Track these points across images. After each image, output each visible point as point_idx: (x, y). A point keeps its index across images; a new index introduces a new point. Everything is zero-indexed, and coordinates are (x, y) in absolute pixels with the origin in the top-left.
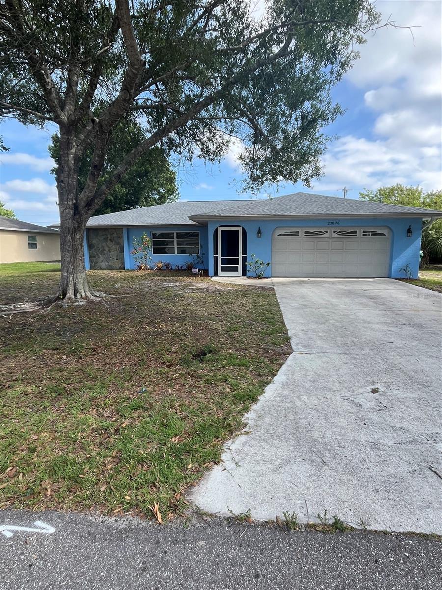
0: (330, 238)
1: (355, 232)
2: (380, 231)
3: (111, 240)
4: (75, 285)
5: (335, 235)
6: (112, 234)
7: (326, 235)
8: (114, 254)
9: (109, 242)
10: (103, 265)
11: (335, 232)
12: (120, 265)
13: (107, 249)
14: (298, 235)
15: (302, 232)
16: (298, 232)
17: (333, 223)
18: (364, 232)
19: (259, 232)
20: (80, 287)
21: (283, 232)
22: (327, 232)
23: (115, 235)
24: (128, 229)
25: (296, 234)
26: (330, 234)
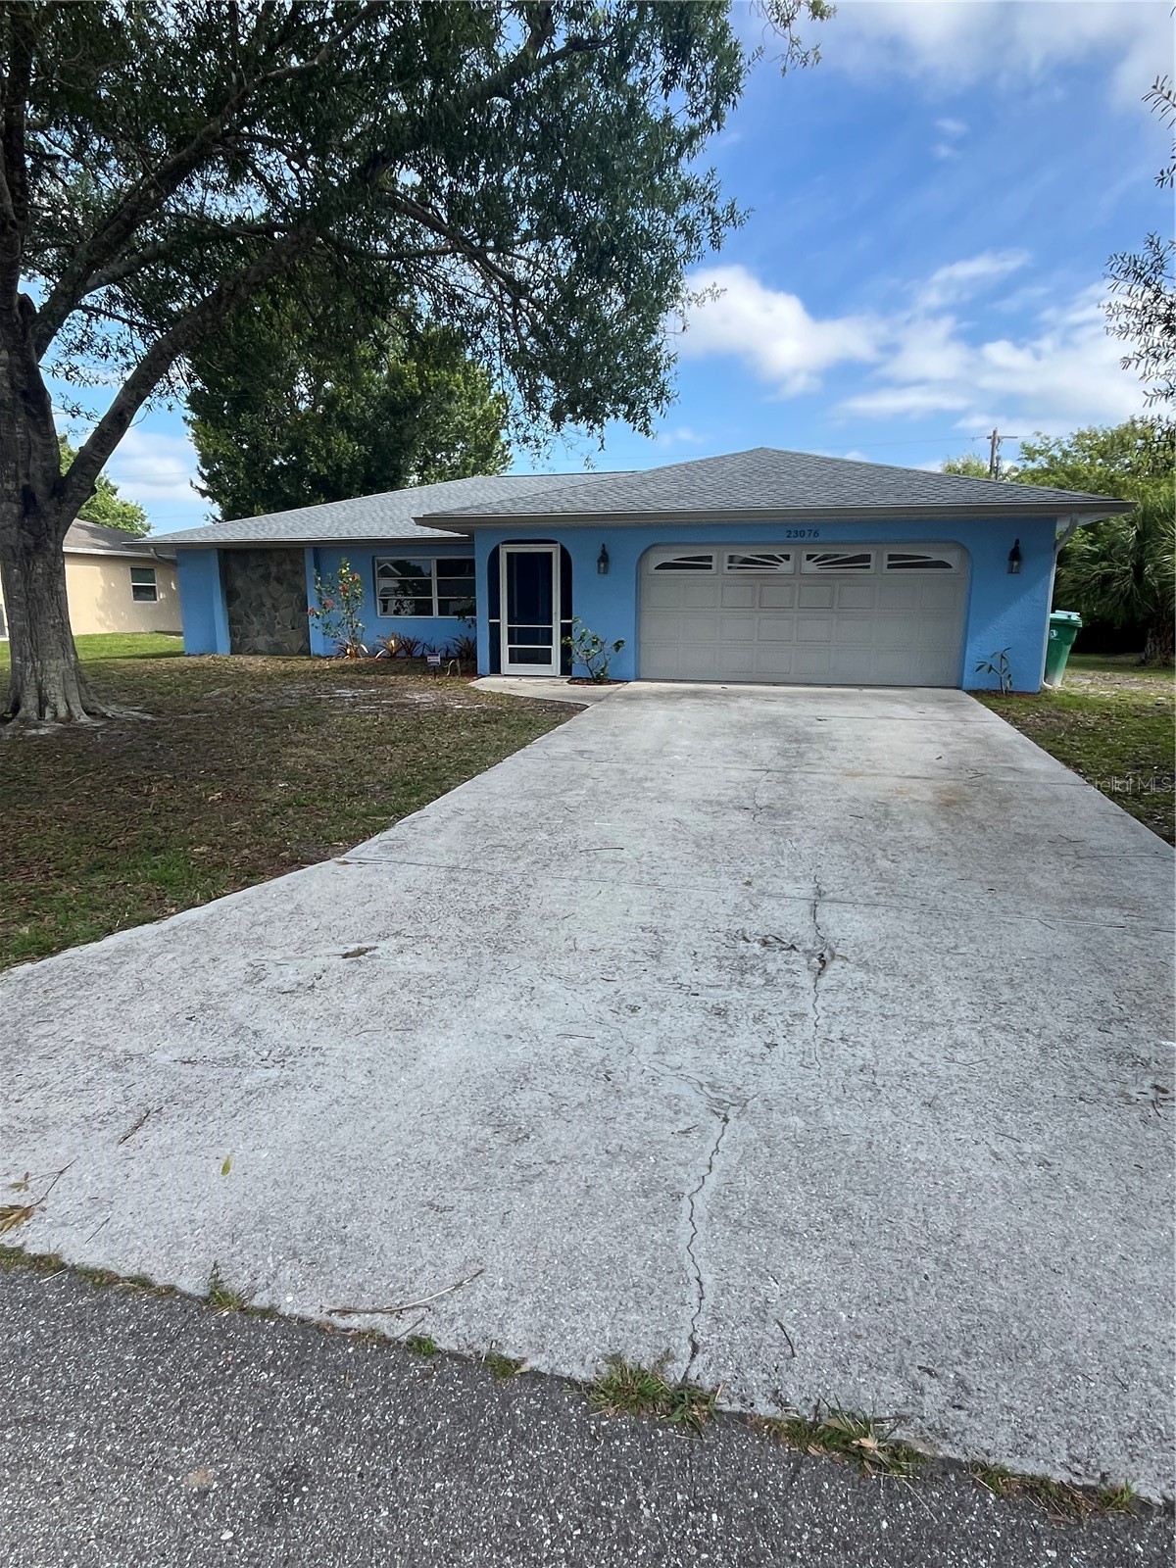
0: (798, 573)
1: (866, 558)
2: (935, 557)
3: (279, 580)
4: (40, 688)
5: (810, 567)
6: (280, 564)
7: (785, 567)
8: (285, 613)
9: (274, 584)
10: (261, 641)
11: (809, 557)
12: (301, 643)
13: (268, 603)
14: (710, 567)
15: (720, 557)
16: (710, 559)
17: (802, 534)
18: (891, 558)
19: (604, 558)
20: (54, 691)
21: (670, 558)
22: (787, 558)
23: (288, 567)
24: (315, 549)
25: (702, 563)
26: (798, 564)
